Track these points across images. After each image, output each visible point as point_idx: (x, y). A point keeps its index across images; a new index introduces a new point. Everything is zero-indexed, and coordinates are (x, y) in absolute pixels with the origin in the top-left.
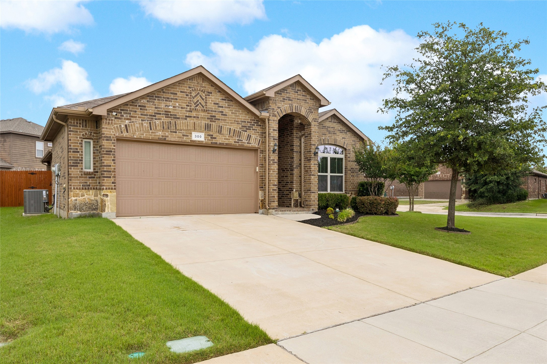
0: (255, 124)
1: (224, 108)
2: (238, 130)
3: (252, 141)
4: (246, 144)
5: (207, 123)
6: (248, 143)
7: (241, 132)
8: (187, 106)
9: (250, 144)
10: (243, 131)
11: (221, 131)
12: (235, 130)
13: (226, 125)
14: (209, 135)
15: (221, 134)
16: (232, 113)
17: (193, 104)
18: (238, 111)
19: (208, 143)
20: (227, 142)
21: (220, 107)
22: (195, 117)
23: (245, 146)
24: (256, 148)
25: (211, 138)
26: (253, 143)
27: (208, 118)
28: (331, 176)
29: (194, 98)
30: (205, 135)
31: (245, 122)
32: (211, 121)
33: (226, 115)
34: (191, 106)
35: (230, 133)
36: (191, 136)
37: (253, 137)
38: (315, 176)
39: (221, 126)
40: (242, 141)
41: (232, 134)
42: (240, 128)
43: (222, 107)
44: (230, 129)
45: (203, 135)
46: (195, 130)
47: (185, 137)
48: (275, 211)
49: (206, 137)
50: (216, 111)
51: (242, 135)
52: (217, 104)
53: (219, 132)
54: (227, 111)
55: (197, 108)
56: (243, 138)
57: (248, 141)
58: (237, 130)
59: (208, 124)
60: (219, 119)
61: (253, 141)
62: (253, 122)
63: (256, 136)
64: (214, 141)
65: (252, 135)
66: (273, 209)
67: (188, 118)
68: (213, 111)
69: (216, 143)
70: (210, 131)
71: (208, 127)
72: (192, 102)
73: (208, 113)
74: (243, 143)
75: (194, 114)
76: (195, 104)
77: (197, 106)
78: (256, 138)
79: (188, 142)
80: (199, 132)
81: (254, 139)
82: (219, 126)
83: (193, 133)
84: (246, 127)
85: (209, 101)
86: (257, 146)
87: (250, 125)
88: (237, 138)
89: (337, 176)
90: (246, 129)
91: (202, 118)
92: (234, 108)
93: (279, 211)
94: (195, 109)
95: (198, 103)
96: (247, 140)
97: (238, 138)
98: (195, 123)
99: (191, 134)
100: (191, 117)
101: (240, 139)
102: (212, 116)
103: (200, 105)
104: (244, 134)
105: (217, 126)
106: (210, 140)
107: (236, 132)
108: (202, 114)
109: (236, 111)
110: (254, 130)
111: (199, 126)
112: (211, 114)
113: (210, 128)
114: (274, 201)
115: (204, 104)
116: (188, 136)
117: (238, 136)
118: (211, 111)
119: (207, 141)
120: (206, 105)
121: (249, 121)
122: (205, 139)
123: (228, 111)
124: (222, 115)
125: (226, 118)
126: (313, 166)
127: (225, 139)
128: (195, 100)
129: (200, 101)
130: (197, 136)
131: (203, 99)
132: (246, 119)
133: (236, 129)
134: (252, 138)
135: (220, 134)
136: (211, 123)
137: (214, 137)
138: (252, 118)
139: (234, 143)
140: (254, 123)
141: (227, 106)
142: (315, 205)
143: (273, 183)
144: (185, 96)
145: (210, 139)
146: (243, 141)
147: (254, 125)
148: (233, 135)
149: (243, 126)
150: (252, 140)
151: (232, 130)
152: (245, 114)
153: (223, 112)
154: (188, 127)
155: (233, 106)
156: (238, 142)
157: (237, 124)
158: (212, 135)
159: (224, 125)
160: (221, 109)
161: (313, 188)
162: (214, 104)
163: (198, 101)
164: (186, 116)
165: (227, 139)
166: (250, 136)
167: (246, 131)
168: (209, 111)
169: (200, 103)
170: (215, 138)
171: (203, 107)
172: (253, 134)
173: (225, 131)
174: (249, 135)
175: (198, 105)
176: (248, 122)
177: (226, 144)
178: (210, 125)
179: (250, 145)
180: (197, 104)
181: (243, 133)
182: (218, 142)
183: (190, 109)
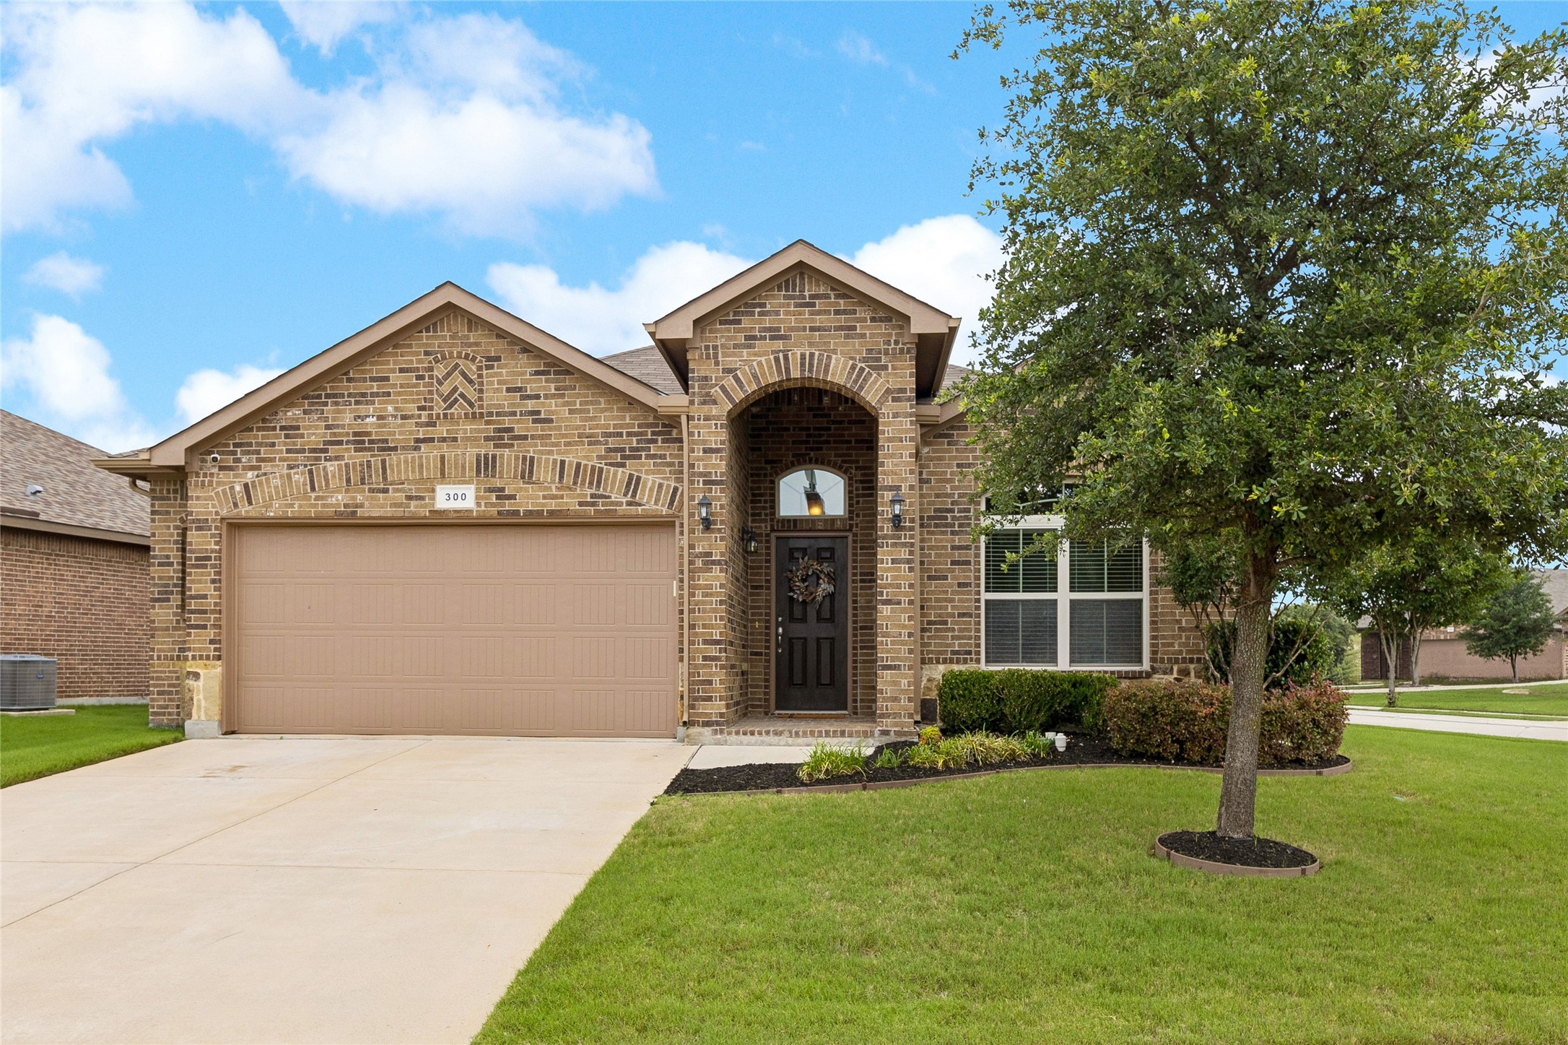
0: (660, 438)
1: (542, 400)
2: (590, 463)
3: (644, 496)
4: (624, 507)
5: (483, 452)
6: (629, 504)
7: (601, 470)
8: (420, 408)
9: (640, 505)
10: (611, 464)
11: (531, 472)
12: (578, 465)
13: (550, 453)
14: (490, 490)
15: (533, 483)
16: (571, 412)
17: (438, 403)
18: (592, 403)
19: (488, 515)
20: (553, 505)
21: (529, 397)
22: (443, 440)
23: (621, 513)
24: (662, 516)
25: (498, 498)
26: (648, 502)
27: (487, 439)
28: (1073, 603)
29: (440, 383)
30: (478, 490)
31: (620, 435)
32: (496, 446)
33: (551, 421)
34: (431, 408)
35: (561, 477)
36: (433, 498)
37: (650, 480)
38: (899, 603)
39: (532, 459)
40: (609, 497)
41: (569, 480)
42: (599, 457)
43: (538, 397)
44: (563, 462)
45: (470, 491)
46: (443, 477)
47: (413, 503)
48: (715, 732)
49: (483, 498)
50: (514, 414)
51: (607, 479)
52: (520, 389)
53: (523, 477)
54: (554, 408)
55: (452, 411)
56: (612, 488)
57: (629, 498)
58: (586, 466)
59: (486, 456)
60: (525, 438)
61: (650, 496)
62: (649, 430)
63: (663, 478)
64: (508, 506)
65: (643, 476)
66: (707, 724)
67: (422, 445)
68: (505, 414)
69: (516, 513)
70: (494, 476)
71: (486, 464)
72: (436, 396)
73: (488, 423)
74: (612, 503)
75: (442, 430)
76: (445, 401)
77: (450, 406)
78: (660, 486)
79: (425, 517)
80: (459, 484)
81: (651, 490)
82: (524, 458)
83: (439, 488)
84: (623, 450)
85: (492, 383)
86: (665, 511)
87: (638, 442)
88: (589, 492)
89: (1108, 602)
90: (623, 457)
91: (467, 439)
92: (578, 396)
93: (729, 733)
94: (445, 415)
95: (456, 395)
96: (625, 495)
97: (593, 491)
98: (443, 457)
99: (433, 491)
100: (432, 440)
101: (601, 491)
102: (499, 430)
103: (461, 400)
104: (615, 474)
105: (517, 458)
106: (493, 505)
107: (585, 471)
108: (469, 427)
109: (587, 403)
110: (654, 456)
111: (456, 464)
112: (499, 422)
113: (494, 467)
114: (709, 699)
115: (472, 396)
116: (422, 498)
117: (591, 483)
118: (498, 414)
119: (483, 508)
120: (481, 399)
121: (636, 430)
122: (478, 504)
123: (556, 406)
124: (535, 421)
125: (550, 429)
126: (887, 570)
127: (545, 497)
128: (446, 389)
129: (461, 389)
130: (452, 497)
131: (471, 382)
132: (621, 426)
133: (584, 462)
134: (644, 486)
135: (528, 483)
136: (498, 452)
137: (507, 493)
138: (645, 418)
139: (578, 507)
140: (653, 433)
141: (553, 391)
142: (896, 715)
143: (702, 633)
144: (414, 381)
145: (494, 500)
146: (613, 499)
147: (655, 441)
148: (575, 483)
149: (609, 450)
150: (643, 491)
151: (571, 464)
152: (620, 409)
153: (538, 413)
154: (421, 472)
155: (575, 389)
156: (593, 504)
157: (590, 443)
158: (503, 490)
159: (542, 452)
160: (530, 405)
161: (888, 652)
162: (509, 390)
163: (455, 389)
164: (418, 441)
165: (554, 497)
166: (639, 478)
167: (623, 465)
168: (490, 414)
169: (462, 395)
170: (513, 497)
171: (471, 405)
172: (647, 472)
173: (544, 473)
174: (631, 476)
175: (456, 400)
176: (629, 434)
177: (551, 513)
178: (494, 457)
179: (640, 508)
180: (450, 401)
181: (608, 471)
182: (521, 509)
183: (430, 416)
